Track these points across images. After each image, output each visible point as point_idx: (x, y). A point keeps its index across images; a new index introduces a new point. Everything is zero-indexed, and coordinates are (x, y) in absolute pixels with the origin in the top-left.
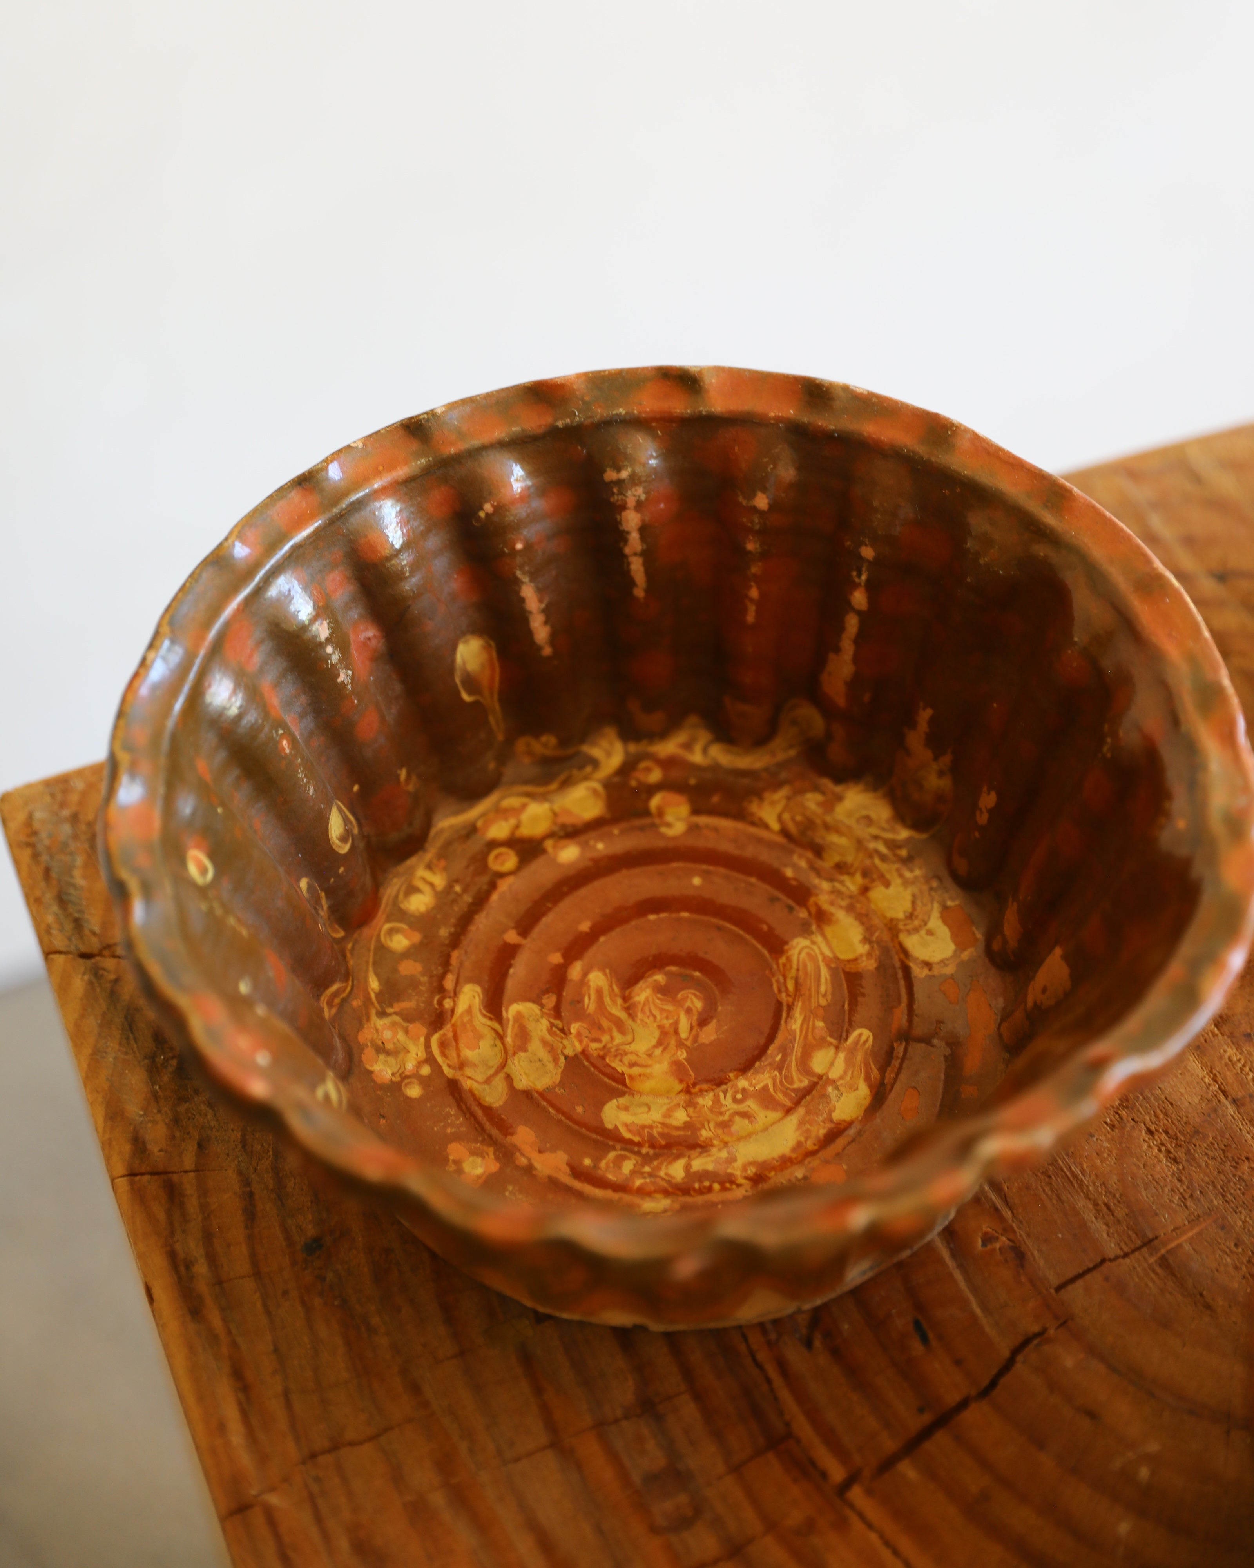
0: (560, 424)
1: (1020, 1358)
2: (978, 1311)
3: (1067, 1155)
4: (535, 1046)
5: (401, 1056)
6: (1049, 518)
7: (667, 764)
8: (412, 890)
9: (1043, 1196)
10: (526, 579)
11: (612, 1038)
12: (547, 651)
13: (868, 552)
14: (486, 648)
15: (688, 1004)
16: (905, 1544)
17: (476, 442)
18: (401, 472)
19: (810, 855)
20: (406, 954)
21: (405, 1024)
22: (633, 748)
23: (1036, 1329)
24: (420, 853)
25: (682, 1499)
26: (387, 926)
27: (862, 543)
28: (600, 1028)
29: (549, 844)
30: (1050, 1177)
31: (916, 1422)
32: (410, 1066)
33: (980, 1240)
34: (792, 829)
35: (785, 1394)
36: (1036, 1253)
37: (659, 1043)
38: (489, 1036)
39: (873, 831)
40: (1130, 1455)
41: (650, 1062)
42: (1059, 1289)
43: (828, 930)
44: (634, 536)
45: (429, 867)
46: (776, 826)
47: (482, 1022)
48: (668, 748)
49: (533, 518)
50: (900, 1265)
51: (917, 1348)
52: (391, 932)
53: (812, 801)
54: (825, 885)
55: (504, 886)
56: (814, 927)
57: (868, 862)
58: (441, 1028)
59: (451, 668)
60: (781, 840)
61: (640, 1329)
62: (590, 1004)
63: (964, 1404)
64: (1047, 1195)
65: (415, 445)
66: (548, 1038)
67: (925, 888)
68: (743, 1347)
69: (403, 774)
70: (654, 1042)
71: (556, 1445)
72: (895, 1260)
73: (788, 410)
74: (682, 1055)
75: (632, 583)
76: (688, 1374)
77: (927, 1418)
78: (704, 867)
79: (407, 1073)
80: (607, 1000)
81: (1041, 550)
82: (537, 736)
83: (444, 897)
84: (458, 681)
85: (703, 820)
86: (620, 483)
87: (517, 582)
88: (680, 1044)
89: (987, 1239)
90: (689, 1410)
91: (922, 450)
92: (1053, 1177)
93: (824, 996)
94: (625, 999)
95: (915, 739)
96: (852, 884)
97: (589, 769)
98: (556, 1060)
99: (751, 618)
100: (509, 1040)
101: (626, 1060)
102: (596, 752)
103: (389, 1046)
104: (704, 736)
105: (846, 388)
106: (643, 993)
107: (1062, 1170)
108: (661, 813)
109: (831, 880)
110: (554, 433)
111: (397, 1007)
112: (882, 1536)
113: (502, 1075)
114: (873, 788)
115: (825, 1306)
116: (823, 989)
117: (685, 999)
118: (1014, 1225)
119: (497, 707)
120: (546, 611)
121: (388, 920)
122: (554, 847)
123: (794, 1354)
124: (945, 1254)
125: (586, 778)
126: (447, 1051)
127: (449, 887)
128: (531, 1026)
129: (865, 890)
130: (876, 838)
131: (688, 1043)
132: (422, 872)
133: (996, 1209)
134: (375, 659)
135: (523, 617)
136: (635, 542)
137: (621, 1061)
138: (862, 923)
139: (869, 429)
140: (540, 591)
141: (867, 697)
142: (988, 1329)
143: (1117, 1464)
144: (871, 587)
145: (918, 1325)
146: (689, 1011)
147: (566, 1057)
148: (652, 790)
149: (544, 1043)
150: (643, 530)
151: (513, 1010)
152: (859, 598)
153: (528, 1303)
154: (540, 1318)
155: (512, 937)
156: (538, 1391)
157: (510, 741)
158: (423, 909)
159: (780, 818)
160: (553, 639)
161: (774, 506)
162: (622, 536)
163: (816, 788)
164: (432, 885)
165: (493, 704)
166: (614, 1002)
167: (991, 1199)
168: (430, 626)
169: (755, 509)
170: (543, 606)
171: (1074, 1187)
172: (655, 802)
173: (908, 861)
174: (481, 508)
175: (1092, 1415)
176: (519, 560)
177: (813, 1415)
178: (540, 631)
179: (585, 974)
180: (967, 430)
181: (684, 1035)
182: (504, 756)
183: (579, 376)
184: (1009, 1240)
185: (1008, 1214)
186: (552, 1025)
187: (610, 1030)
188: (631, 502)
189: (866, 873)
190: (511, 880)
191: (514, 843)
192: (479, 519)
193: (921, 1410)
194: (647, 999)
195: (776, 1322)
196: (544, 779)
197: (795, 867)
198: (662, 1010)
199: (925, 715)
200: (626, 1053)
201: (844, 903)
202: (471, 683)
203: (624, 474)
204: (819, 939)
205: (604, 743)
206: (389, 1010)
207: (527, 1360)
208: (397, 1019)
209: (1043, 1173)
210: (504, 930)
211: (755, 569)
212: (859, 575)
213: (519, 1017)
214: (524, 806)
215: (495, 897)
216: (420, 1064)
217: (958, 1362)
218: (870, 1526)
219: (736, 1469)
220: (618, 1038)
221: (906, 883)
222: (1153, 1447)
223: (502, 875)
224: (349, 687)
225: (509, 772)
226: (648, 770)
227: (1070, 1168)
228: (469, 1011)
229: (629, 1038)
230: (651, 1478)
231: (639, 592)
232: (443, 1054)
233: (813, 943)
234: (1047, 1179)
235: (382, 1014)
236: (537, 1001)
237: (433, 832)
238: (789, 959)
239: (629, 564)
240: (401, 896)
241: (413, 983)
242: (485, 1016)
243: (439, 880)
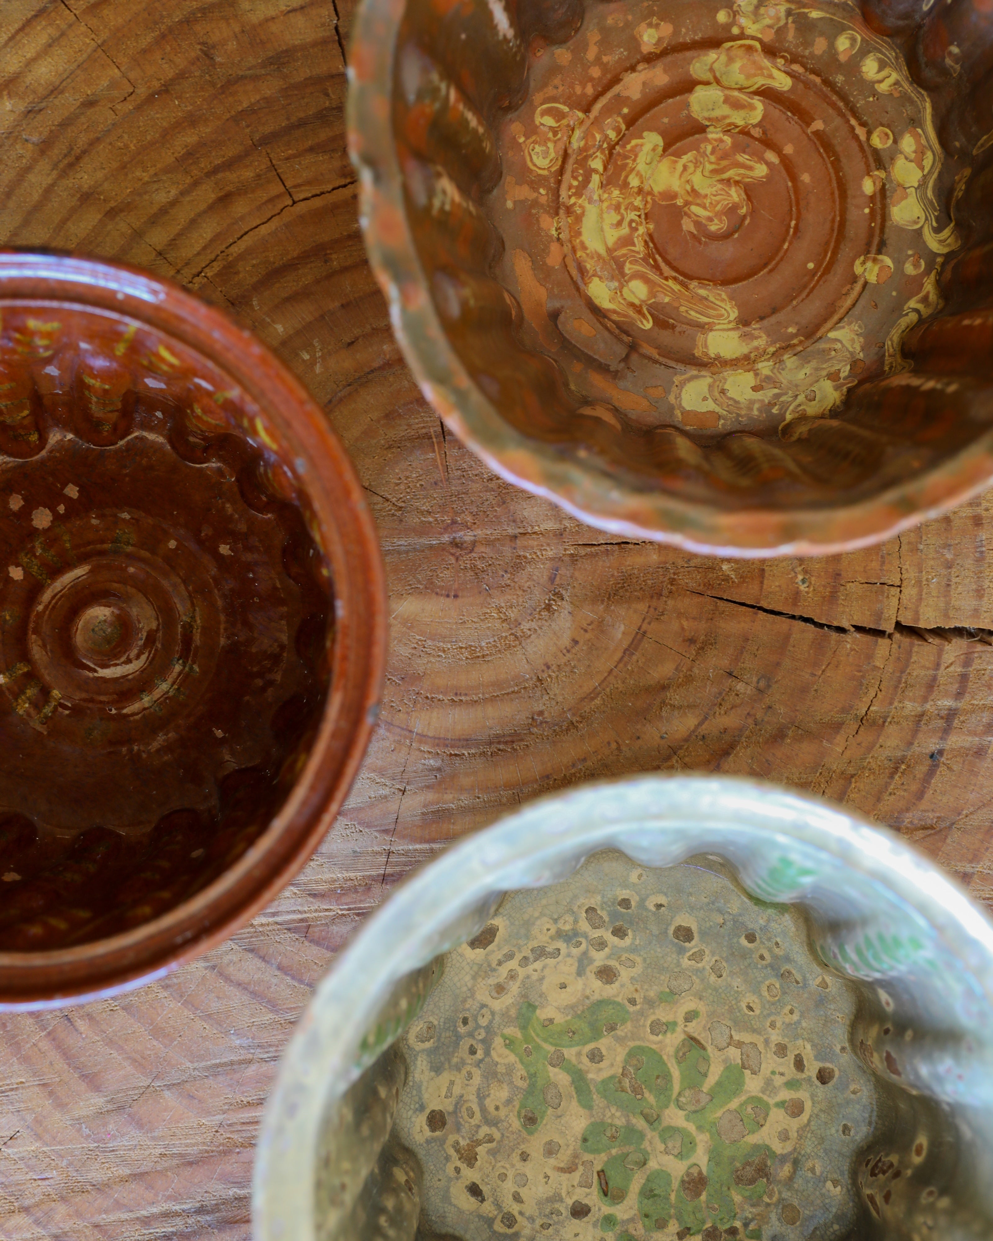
4: (725, 110)
5: (753, 17)
7: (915, 282)
8: (882, 65)
11: (711, 163)
15: (716, 221)
19: (800, 349)
20: (832, 45)
21: (776, 27)
22: (938, 259)
24: (909, 80)
26: (859, 38)
28: (722, 158)
29: (881, 175)
32: (743, 21)
34: (825, 345)
37: (693, 190)
38: (746, 82)
39: (800, 399)
40: (319, 354)
41: (683, 180)
43: (735, 335)
45: (897, 83)
46: (832, 335)
47: (760, 82)
48: (928, 287)
52: (853, 40)
53: (842, 368)
54: (771, 349)
55: (861, 132)
56: (742, 327)
57: (777, 384)
58: (763, 50)
60: (820, 334)
62: (743, 158)
66: (728, 121)
67: (741, 412)
70: (696, 187)
74: (680, 202)
79: (737, 17)
80: (742, 171)
83: (867, 87)
85: (858, 288)
88: (687, 203)
93: (687, 312)
94: (737, 183)
97: (933, 224)
98: (709, 119)
100: (736, 93)
101: (691, 166)
103: (762, 10)
104: (927, 314)
106: (735, 195)
108: (876, 261)
111: (791, 26)
113: (712, 80)
116: (692, 313)
117: (721, 221)
121: (864, 40)
122: (875, 178)
125: (928, 222)
126: (743, 49)
127: (874, 93)
128: (742, 113)
129: (756, 373)
130: (794, 397)
131: (686, 209)
132: (895, 76)
137: (691, 161)
138: (731, 360)
143: (316, 344)
146: (710, 219)
147: (708, 126)
148: (898, 262)
149: (725, 117)
151: (759, 104)
158: (864, 69)
159: (837, 340)
163: (850, 376)
164: (880, 82)
166: (739, 175)
172: (887, 261)
173: (767, 410)
175: (350, 344)
179: (768, 164)
181: (694, 209)
186: (737, 127)
187: (718, 164)
189: (769, 379)
190: (864, 139)
191: (895, 151)
194: (730, 196)
198: (718, 202)
200: (696, 167)
201: (752, 355)
204: (732, 326)
205: (949, 241)
206: (790, 19)
208: (782, 23)
213: (752, 108)
214: (921, 168)
215: (854, 123)
216: (742, 28)
220: (709, 167)
221: (751, 402)
222: (318, 369)
223: (869, 133)
226: (916, 266)
228: (769, 76)
229: (706, 173)
232: (741, 46)
233: (730, 321)
235: (789, 13)
236: (759, 125)
237: (923, 93)
238: (724, 301)
240: (880, 56)
241: (807, 44)
242: (763, 85)
243: (883, 88)
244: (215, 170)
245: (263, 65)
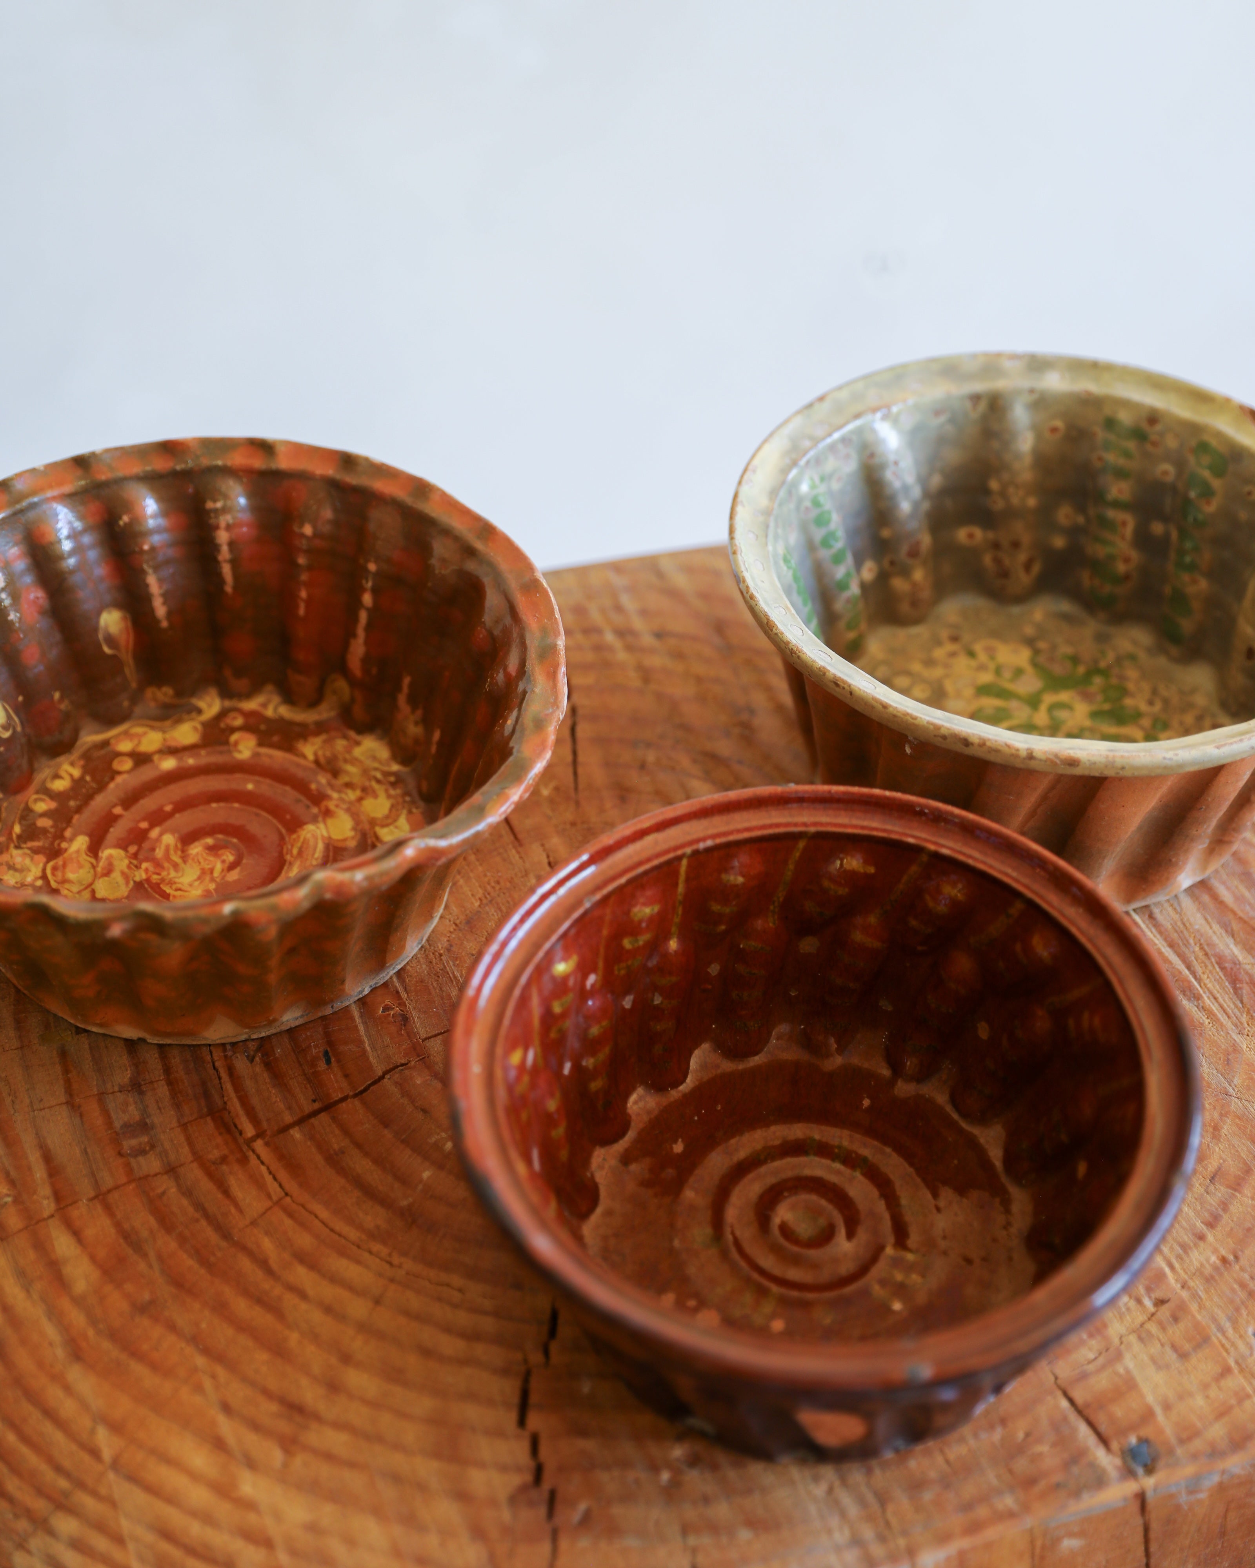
0: (179, 467)
1: (387, 1076)
2: (368, 1048)
3: (454, 965)
4: (116, 875)
5: (25, 873)
6: (479, 545)
7: (248, 715)
8: (57, 776)
9: (431, 987)
10: (150, 571)
11: (169, 874)
12: (165, 624)
13: (372, 567)
14: (124, 619)
15: (224, 857)
16: (283, 1175)
17: (120, 474)
18: (68, 489)
19: (329, 776)
20: (44, 815)
21: (32, 855)
22: (228, 703)
23: (403, 1062)
24: (67, 755)
25: (145, 1139)
26: (35, 796)
27: (368, 561)
28: (163, 868)
29: (156, 758)
30: (439, 977)
31: (308, 1108)
32: (29, 879)
33: (381, 1009)
34: (322, 760)
35: (228, 1087)
36: (416, 1019)
37: (199, 878)
38: (88, 866)
39: (376, 765)
41: (189, 889)
42: (423, 1040)
43: (330, 821)
44: (225, 549)
45: (72, 764)
46: (311, 757)
47: (86, 859)
48: (251, 705)
49: (158, 530)
50: (323, 1018)
51: (322, 1066)
52: (36, 800)
53: (340, 744)
54: (335, 795)
55: (119, 779)
56: (320, 819)
57: (367, 783)
58: (54, 859)
59: (96, 629)
60: (313, 766)
61: (142, 1040)
62: (159, 853)
63: (344, 1099)
64: (433, 987)
65: (79, 472)
66: (126, 870)
67: (400, 800)
68: (209, 1058)
69: (57, 695)
70: (195, 877)
71: (71, 1104)
72: (320, 1014)
73: (329, 471)
74: (212, 886)
75: (222, 581)
76: (167, 1070)
77: (317, 1106)
78: (257, 778)
79: (26, 883)
80: (172, 852)
81: (471, 566)
82: (159, 686)
83: (77, 783)
84: (101, 636)
85: (264, 750)
86: (216, 511)
87: (143, 572)
88: (213, 880)
89: (386, 1008)
90: (163, 1090)
91: (409, 500)
92: (441, 977)
93: (317, 859)
94: (183, 851)
95: (402, 699)
96: (352, 795)
97: (194, 714)
98: (127, 883)
99: (302, 611)
100: (99, 869)
101: (174, 887)
102: (201, 704)
103: (18, 866)
104: (276, 699)
105: (367, 459)
106: (196, 849)
107: (448, 974)
108: (236, 743)
109: (339, 791)
110: (175, 475)
111: (30, 844)
112: (268, 1168)
113: (90, 889)
114: (381, 738)
115: (269, 1037)
116: (316, 855)
117: (222, 855)
118: (407, 1002)
119: (131, 661)
120: (165, 596)
121: (37, 792)
122: (160, 759)
123: (241, 1064)
124: (356, 1014)
125: (192, 719)
126: (56, 873)
127: (82, 778)
128: (116, 863)
129: (360, 799)
130: (376, 769)
131: (218, 880)
133: (398, 992)
134: (42, 612)
135: (147, 598)
136: (225, 553)
137: (171, 887)
138: (354, 819)
139: (379, 485)
140: (160, 581)
141: (374, 671)
142: (371, 1059)
143: (433, 1140)
144: (375, 591)
145: (326, 1053)
146: (223, 862)
147: (135, 882)
148: (233, 730)
149: (123, 873)
150: (231, 544)
151: (106, 853)
152: (367, 599)
153: (72, 1021)
154: (79, 1031)
155: (118, 810)
156: (66, 1071)
157: (141, 689)
159: (316, 754)
160: (169, 614)
161: (316, 535)
162: (216, 548)
163: (345, 737)
164: (71, 776)
165: (128, 659)
166: (175, 852)
167: (396, 986)
168: (82, 594)
169: (303, 535)
170: (162, 591)
171: (453, 983)
172: (234, 737)
173: (393, 785)
174: (120, 518)
175: (425, 1111)
176: (145, 557)
177: (244, 1100)
178: (160, 609)
179: (161, 834)
180: (438, 489)
181: (216, 874)
182: (136, 698)
183: (195, 439)
184: (401, 1010)
185: (404, 995)
186: (130, 863)
187: (168, 869)
188: (223, 524)
189: (364, 790)
190: (125, 776)
191: (132, 754)
192: (119, 526)
193: (314, 1101)
194: (198, 854)
195: (233, 1044)
196: (162, 718)
197: (318, 783)
198: (205, 860)
199: (407, 681)
200: (175, 883)
201: (344, 806)
202: (111, 640)
203: (219, 505)
204: (322, 826)
205: (208, 699)
206: (24, 846)
207: (63, 1054)
208: (28, 852)
209: (435, 974)
210: (115, 806)
211: (304, 577)
212: (367, 582)
213: (110, 857)
214: (145, 734)
215: (112, 785)
216: (36, 879)
217: (346, 1076)
218: (263, 1163)
219: (184, 1126)
220: (173, 874)
221: (389, 797)
223: (119, 773)
224: (17, 625)
225: (138, 710)
226: (235, 718)
227: (454, 972)
228: (78, 851)
229: (180, 874)
230: (126, 1125)
231: (229, 589)
232: (53, 874)
233: (318, 828)
234: (436, 978)
235: (17, 847)
236: (125, 848)
237: (79, 743)
238: (299, 837)
239: (221, 568)
240: (48, 780)
241: (44, 831)
242: (87, 855)
243: (76, 773)
244: (270, 1272)
245: (145, 1256)
